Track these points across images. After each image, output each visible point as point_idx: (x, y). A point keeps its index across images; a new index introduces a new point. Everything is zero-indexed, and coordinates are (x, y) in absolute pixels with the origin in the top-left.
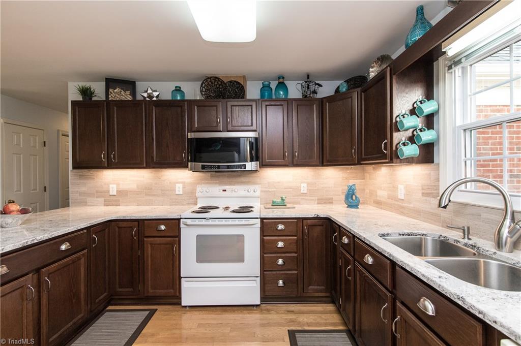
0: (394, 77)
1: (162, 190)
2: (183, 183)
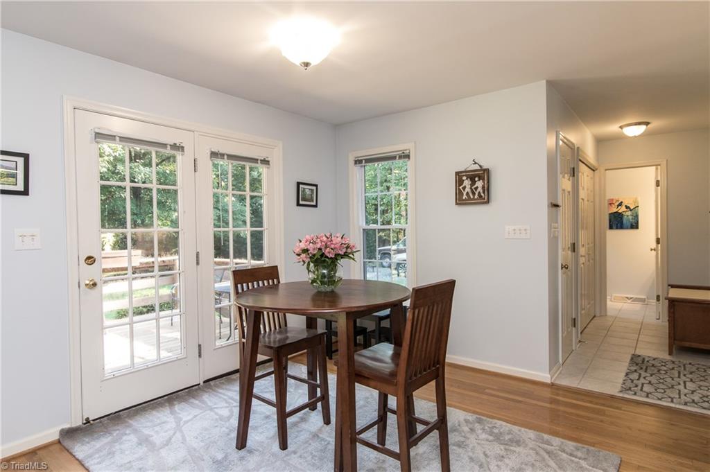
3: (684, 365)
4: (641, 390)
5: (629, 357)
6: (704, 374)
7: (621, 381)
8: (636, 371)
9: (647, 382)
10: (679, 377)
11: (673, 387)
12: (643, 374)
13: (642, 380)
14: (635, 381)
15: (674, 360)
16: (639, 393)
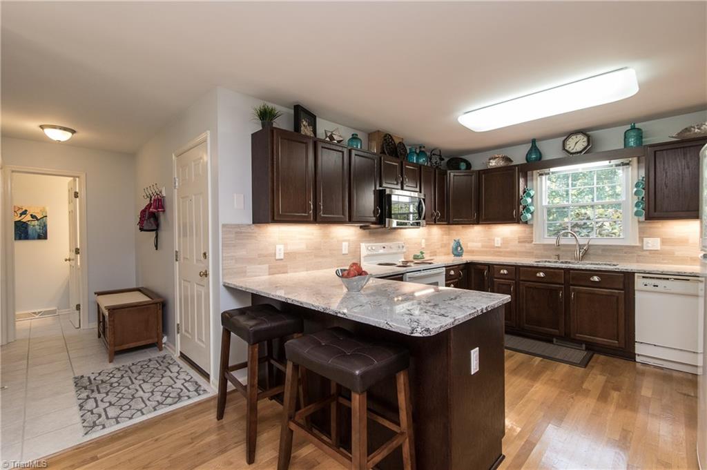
0: (520, 174)
1: (330, 250)
2: (349, 241)
3: (129, 368)
4: (107, 418)
5: (72, 382)
6: (150, 370)
7: (78, 419)
8: (88, 397)
9: (108, 404)
10: (133, 383)
11: (133, 397)
12: (99, 397)
13: (102, 406)
14: (95, 411)
15: (117, 366)
16: (107, 423)
